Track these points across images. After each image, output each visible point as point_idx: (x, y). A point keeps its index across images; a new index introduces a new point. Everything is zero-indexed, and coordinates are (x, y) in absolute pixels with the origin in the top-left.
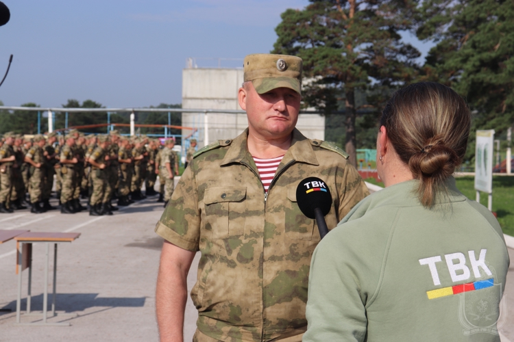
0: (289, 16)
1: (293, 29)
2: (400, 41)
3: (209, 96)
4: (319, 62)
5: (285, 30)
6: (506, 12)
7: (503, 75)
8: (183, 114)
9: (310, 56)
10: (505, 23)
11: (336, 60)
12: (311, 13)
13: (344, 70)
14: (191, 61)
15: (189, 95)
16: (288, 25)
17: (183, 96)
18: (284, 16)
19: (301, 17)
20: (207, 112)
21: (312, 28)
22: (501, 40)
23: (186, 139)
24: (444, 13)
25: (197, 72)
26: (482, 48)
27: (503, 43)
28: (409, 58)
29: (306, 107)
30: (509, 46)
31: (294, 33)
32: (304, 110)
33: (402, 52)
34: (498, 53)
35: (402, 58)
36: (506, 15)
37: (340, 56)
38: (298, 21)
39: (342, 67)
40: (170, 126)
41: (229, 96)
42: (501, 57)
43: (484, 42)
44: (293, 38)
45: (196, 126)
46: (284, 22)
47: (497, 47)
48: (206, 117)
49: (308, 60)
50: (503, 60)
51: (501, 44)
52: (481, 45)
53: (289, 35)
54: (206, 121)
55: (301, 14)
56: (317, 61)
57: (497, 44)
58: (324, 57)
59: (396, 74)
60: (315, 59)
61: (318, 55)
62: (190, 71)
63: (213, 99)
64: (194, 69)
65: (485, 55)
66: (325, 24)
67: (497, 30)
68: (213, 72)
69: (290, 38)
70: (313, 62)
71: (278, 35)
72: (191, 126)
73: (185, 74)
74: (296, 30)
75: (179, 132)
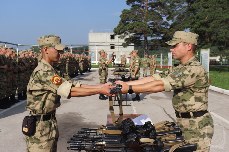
0: (125, 12)
1: (126, 16)
2: (163, 20)
3: (97, 42)
4: (136, 27)
5: (123, 16)
6: (209, 5)
7: (210, 28)
8: (89, 46)
9: (133, 25)
10: (209, 9)
11: (142, 26)
12: (132, 10)
13: (145, 29)
14: (91, 30)
15: (91, 41)
16: (124, 15)
17: (89, 41)
18: (122, 12)
19: (129, 12)
20: (96, 46)
21: (133, 15)
22: (208, 15)
23: (90, 55)
24: (175, 12)
25: (93, 34)
26: (201, 18)
27: (209, 16)
28: (166, 26)
29: (131, 43)
30: (212, 17)
31: (127, 17)
32: (130, 44)
33: (163, 24)
34: (208, 20)
35: (163, 26)
36: (209, 6)
37: (143, 25)
38: (128, 13)
39: (144, 28)
40: (84, 51)
41: (103, 42)
42: (208, 22)
43: (201, 16)
44: (126, 19)
45: (93, 51)
46: (123, 13)
47: (207, 18)
48: (96, 47)
49: (132, 26)
50: (209, 22)
51: (208, 17)
52: (201, 17)
53: (125, 18)
54: (96, 49)
55: (129, 11)
56: (135, 26)
57: (206, 17)
58: (138, 25)
59: (162, 31)
60: (134, 26)
61: (135, 25)
62: (91, 34)
63: (98, 42)
64: (92, 33)
65: (202, 21)
66: (137, 15)
67: (206, 11)
68: (98, 34)
69: (125, 19)
70: (134, 27)
71: (121, 18)
72: (91, 51)
73: (89, 34)
74: (127, 16)
75: (88, 53)
